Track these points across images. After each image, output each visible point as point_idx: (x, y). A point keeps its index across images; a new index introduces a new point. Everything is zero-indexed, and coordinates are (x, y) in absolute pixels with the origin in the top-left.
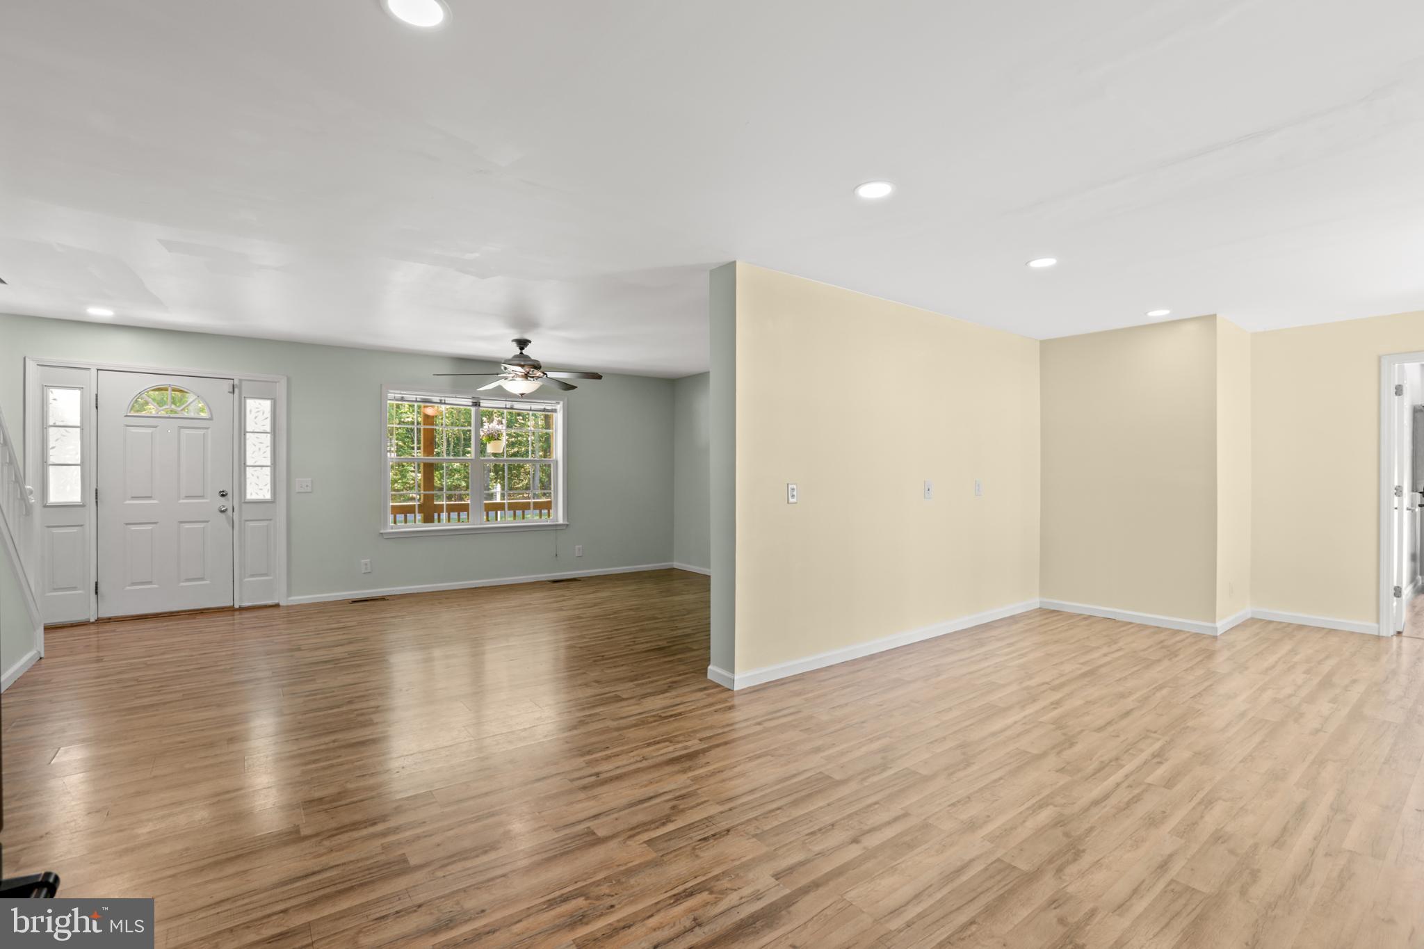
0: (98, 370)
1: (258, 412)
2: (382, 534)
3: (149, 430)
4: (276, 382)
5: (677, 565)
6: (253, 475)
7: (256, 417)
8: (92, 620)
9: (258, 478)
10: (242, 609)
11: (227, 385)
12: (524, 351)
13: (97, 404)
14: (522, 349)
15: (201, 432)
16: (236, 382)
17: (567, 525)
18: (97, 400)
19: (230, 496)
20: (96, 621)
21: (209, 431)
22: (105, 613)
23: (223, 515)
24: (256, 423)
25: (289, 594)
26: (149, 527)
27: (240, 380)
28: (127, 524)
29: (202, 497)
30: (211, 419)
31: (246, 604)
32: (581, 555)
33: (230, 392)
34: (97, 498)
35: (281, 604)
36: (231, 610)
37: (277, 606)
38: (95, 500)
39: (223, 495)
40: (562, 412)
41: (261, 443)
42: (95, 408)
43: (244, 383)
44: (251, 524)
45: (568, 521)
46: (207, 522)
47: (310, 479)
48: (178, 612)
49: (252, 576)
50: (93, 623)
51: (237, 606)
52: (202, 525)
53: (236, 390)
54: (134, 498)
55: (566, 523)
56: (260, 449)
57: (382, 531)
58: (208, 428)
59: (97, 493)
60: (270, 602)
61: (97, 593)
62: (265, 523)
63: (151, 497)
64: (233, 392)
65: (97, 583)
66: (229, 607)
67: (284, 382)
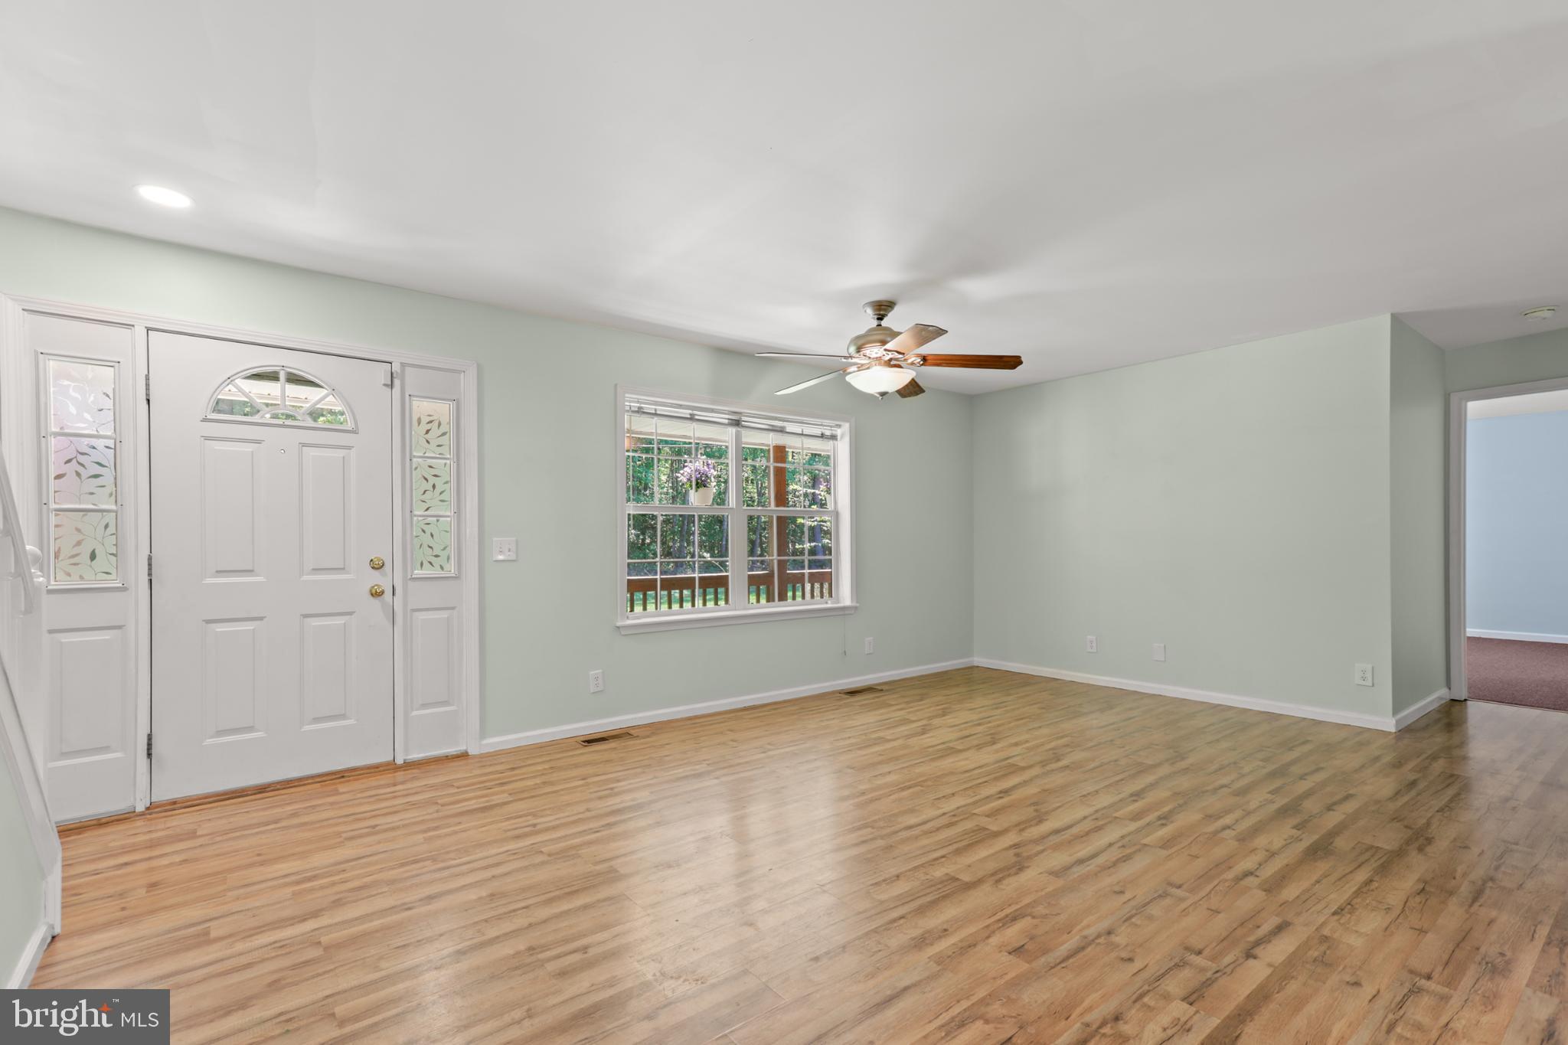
0: (148, 329)
1: (431, 422)
2: (618, 627)
3: (249, 448)
4: (459, 372)
5: (979, 660)
6: (424, 531)
7: (428, 432)
8: (140, 808)
9: (432, 535)
10: (408, 765)
11: (381, 373)
12: (884, 323)
13: (148, 395)
14: (880, 319)
15: (341, 453)
16: (396, 367)
17: (856, 608)
18: (147, 385)
19: (388, 567)
20: (148, 809)
21: (353, 452)
22: (164, 793)
23: (376, 602)
24: (428, 442)
25: (483, 735)
26: (249, 626)
27: (403, 365)
28: (208, 622)
29: (341, 570)
30: (354, 432)
31: (415, 755)
32: (871, 652)
33: (385, 385)
34: (150, 574)
35: (471, 752)
36: (391, 767)
37: (464, 755)
38: (146, 578)
39: (377, 566)
40: (847, 439)
41: (435, 476)
42: (145, 402)
43: (408, 370)
44: (422, 616)
45: (857, 602)
46: (350, 613)
47: (514, 539)
48: (300, 779)
49: (424, 706)
50: (142, 814)
51: (399, 761)
52: (339, 621)
53: (397, 382)
54: (220, 572)
55: (854, 604)
56: (434, 486)
57: (619, 624)
58: (349, 448)
59: (150, 565)
60: (452, 750)
61: (149, 755)
62: (444, 614)
63: (252, 571)
64: (392, 386)
65: (150, 737)
66: (388, 764)
67: (472, 373)
